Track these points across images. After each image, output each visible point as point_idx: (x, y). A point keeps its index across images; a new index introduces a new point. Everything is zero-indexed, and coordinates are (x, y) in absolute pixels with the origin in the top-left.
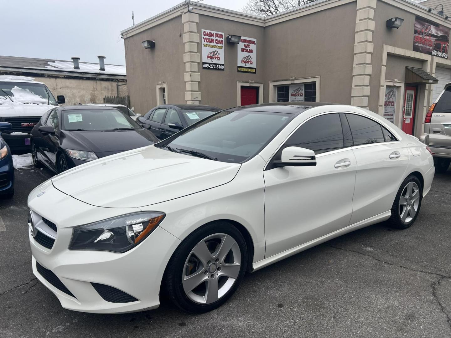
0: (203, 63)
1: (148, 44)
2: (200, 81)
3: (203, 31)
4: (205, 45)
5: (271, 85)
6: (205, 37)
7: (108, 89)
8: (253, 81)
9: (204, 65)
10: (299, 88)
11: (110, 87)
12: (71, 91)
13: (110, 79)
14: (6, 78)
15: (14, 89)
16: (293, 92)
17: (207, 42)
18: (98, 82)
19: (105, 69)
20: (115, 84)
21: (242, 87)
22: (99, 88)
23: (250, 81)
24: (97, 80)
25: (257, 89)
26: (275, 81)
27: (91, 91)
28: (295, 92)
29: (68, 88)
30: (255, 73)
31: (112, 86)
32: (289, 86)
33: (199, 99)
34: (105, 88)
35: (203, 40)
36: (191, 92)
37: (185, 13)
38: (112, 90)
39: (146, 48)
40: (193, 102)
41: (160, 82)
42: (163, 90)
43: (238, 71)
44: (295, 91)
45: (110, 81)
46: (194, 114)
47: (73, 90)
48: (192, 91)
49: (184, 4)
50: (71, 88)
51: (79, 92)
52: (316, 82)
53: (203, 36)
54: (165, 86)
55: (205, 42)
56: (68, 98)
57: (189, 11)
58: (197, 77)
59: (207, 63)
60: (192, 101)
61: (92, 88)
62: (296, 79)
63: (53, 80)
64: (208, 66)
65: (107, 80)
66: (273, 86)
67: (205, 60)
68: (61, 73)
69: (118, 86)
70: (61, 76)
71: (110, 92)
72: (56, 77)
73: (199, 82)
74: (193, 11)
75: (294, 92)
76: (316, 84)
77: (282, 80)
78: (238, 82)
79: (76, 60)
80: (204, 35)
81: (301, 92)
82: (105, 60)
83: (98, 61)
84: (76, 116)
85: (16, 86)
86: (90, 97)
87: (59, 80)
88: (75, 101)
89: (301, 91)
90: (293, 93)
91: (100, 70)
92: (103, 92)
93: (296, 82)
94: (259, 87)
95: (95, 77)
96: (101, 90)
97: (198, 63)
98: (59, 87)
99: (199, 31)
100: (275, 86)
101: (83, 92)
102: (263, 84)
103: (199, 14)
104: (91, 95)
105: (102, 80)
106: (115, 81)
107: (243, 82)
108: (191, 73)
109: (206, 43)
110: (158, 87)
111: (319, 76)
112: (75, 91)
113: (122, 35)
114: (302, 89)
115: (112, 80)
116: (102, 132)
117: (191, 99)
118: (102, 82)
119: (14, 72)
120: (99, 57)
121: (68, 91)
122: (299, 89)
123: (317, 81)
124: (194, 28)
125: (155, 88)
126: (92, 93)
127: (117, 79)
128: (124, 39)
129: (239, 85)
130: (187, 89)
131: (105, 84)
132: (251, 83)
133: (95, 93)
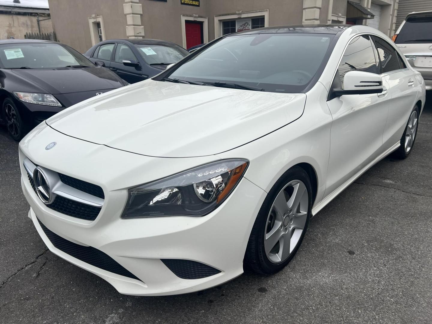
2: (142, 13)
5: (216, 20)
7: (27, 25)
8: (197, 16)
10: (246, 23)
11: (29, 23)
13: (28, 13)
16: (239, 28)
18: (15, 17)
19: (20, 1)
20: (34, 19)
21: (187, 22)
22: (16, 24)
23: (194, 15)
24: (13, 14)
25: (201, 23)
26: (220, 16)
27: (7, 28)
28: (242, 28)
30: (199, 6)
31: (31, 22)
32: (235, 21)
33: (143, 34)
34: (24, 24)
36: (133, 26)
38: (32, 27)
40: (137, 37)
41: (94, 16)
42: (98, 25)
43: (182, 3)
44: (241, 26)
45: (28, 15)
46: (150, 50)
48: (134, 25)
52: (264, 16)
54: (100, 20)
58: (139, 8)
60: (135, 36)
61: (8, 24)
62: (243, 13)
65: (24, 14)
66: (218, 21)
69: (38, 21)
71: (30, 29)
73: (141, 15)
75: (240, 27)
76: (264, 18)
77: (228, 15)
78: (182, 16)
81: (248, 27)
84: (15, 52)
89: (248, 26)
90: (240, 29)
91: (14, 2)
92: (21, 28)
93: (243, 16)
94: (204, 22)
95: (10, 10)
100: (220, 21)
102: (207, 19)
104: (7, 32)
105: (19, 14)
106: (35, 16)
107: (187, 16)
108: (131, 3)
110: (91, 21)
111: (268, 10)
114: (249, 24)
115: (31, 14)
116: (54, 70)
117: (133, 35)
118: (19, 17)
122: (246, 25)
123: (266, 14)
125: (88, 23)
126: (8, 30)
127: (37, 13)
129: (183, 19)
130: (128, 23)
131: (23, 19)
132: (195, 17)
133: (12, 29)
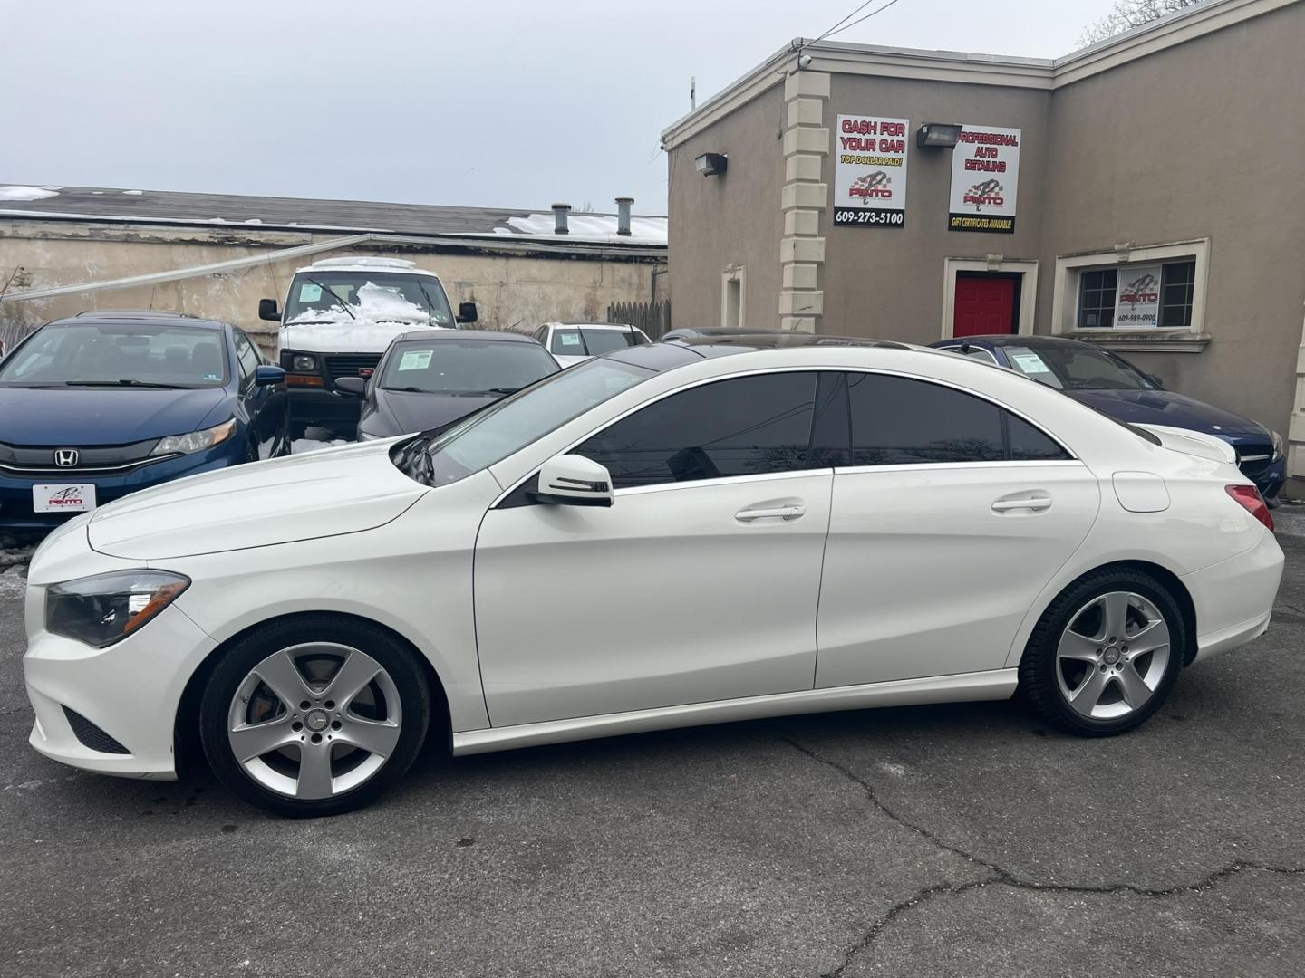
0: (837, 210)
1: (710, 164)
2: (822, 259)
3: (841, 118)
4: (845, 159)
5: (1061, 267)
6: (846, 136)
7: (630, 284)
8: (1001, 257)
9: (838, 215)
10: (1148, 276)
11: (635, 279)
12: (539, 288)
13: (636, 257)
14: (356, 263)
15: (367, 289)
16: (1126, 290)
17: (853, 148)
18: (607, 266)
19: (631, 231)
20: (647, 270)
21: (960, 273)
22: (607, 281)
23: (990, 257)
24: (604, 260)
25: (1017, 278)
26: (1071, 256)
27: (587, 290)
28: (1135, 290)
29: (533, 281)
30: (1011, 231)
31: (641, 276)
32: (1116, 271)
33: (818, 310)
34: (623, 281)
35: (839, 144)
36: (793, 292)
37: (792, 74)
38: (641, 287)
39: (706, 175)
40: (798, 319)
41: (730, 266)
42: (735, 284)
43: (951, 228)
44: (1133, 285)
45: (636, 261)
47: (543, 287)
48: (795, 289)
49: (789, 51)
50: (543, 281)
51: (558, 293)
52: (1194, 257)
53: (840, 133)
54: (740, 275)
55: (845, 149)
56: (531, 308)
57: (801, 69)
58: (816, 249)
59: (848, 210)
60: (794, 316)
61: (591, 281)
62: (1134, 248)
63: (500, 262)
64: (851, 218)
65: (629, 260)
66: (1065, 270)
67: (843, 199)
68: (518, 246)
69: (654, 275)
70: (517, 253)
71: (634, 293)
72: (508, 255)
73: (820, 264)
74: (811, 66)
75: (1130, 288)
76: (1193, 265)
77: (1093, 253)
78: (946, 260)
79: (561, 210)
80: (845, 131)
81: (1151, 289)
82: (632, 206)
83: (615, 209)
84: (421, 357)
85: (369, 283)
86: (583, 304)
87: (514, 263)
88: (547, 314)
89: (1151, 285)
90: (1127, 293)
91: (620, 233)
92: (617, 290)
93: (1135, 256)
94: (1024, 273)
95: (598, 252)
96: (613, 287)
97: (821, 211)
98: (512, 280)
99: (828, 121)
100: (1072, 270)
101: (568, 292)
102: (1037, 265)
103: (833, 74)
104: (586, 299)
105: (617, 259)
106: (649, 263)
107: (965, 259)
108: (795, 238)
109: (849, 152)
110: (726, 277)
111: (1206, 239)
112: (548, 289)
113: (665, 143)
114: (1155, 279)
115: (642, 260)
117: (790, 312)
118: (617, 266)
119: (416, 244)
120: (619, 200)
121: (534, 288)
122: (1147, 281)
123: (1200, 252)
124: (815, 111)
125: (721, 282)
126: (590, 294)
127: (655, 258)
128: (670, 152)
129: (950, 271)
130: (784, 286)
131: (623, 270)
132: (992, 262)
133: (598, 293)
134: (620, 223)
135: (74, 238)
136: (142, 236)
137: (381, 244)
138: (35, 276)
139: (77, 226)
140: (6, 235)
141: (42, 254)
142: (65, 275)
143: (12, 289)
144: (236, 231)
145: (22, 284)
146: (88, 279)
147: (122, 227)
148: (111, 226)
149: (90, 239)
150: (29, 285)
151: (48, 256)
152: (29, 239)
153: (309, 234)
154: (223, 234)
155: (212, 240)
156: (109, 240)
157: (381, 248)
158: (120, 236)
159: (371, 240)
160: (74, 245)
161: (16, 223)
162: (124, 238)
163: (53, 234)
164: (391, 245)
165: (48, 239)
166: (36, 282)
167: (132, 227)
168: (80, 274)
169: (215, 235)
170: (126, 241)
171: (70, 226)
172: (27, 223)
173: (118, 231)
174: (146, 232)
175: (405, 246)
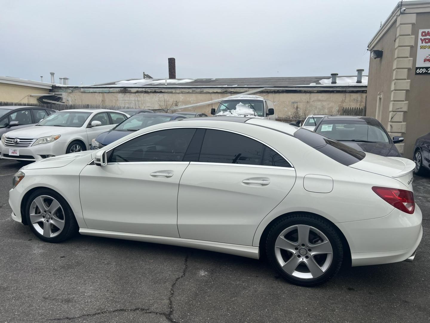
0: (417, 68)
1: (375, 54)
2: (409, 89)
3: (421, 31)
4: (422, 47)
6: (423, 38)
7: (357, 101)
9: (418, 70)
11: (359, 99)
12: (321, 103)
13: (360, 91)
15: (239, 105)
17: (426, 43)
18: (347, 95)
19: (362, 81)
22: (347, 100)
27: (340, 103)
29: (319, 101)
31: (362, 98)
34: (354, 100)
35: (420, 42)
36: (394, 102)
37: (399, 16)
38: (361, 102)
39: (375, 59)
40: (395, 113)
41: (379, 93)
45: (360, 92)
47: (323, 103)
48: (396, 101)
49: (397, 7)
50: (322, 101)
51: (328, 104)
53: (420, 37)
54: (381, 96)
55: (422, 43)
56: (318, 110)
57: (401, 13)
58: (406, 85)
59: (423, 68)
60: (393, 111)
61: (342, 100)
63: (308, 95)
64: (424, 71)
65: (357, 92)
67: (420, 63)
68: (314, 89)
69: (366, 97)
70: (314, 91)
71: (359, 104)
72: (310, 92)
73: (407, 91)
74: (406, 12)
79: (334, 75)
80: (422, 35)
82: (363, 72)
83: (356, 73)
85: (240, 103)
86: (337, 108)
87: (312, 95)
88: (323, 112)
91: (357, 82)
95: (344, 89)
96: (350, 102)
97: (409, 69)
98: (312, 100)
99: (415, 32)
101: (332, 104)
103: (417, 13)
104: (339, 107)
105: (353, 92)
108: (396, 81)
109: (424, 44)
110: (378, 97)
112: (325, 103)
113: (369, 48)
118: (352, 94)
119: (280, 90)
120: (358, 70)
121: (319, 103)
124: (408, 29)
125: (377, 99)
126: (340, 105)
128: (370, 51)
130: (391, 100)
131: (354, 96)
133: (344, 104)
134: (357, 79)
135: (188, 93)
136: (204, 92)
137: (269, 91)
138: (179, 103)
139: (189, 89)
140: (174, 92)
141: (181, 97)
142: (185, 103)
143: (174, 107)
144: (228, 89)
145: (176, 105)
146: (190, 103)
147: (200, 89)
148: (197, 89)
149: (192, 93)
150: (177, 106)
151: (182, 98)
152: (178, 93)
153: (248, 89)
154: (225, 90)
155: (221, 92)
156: (197, 93)
157: (269, 92)
158: (199, 92)
159: (266, 89)
160: (188, 95)
161: (176, 89)
162: (200, 92)
163: (184, 92)
164: (272, 91)
165: (182, 93)
166: (179, 105)
167: (202, 89)
168: (189, 103)
169: (222, 90)
170: (200, 93)
171: (188, 89)
172: (178, 89)
173: (199, 90)
174: (205, 90)
175: (276, 91)
